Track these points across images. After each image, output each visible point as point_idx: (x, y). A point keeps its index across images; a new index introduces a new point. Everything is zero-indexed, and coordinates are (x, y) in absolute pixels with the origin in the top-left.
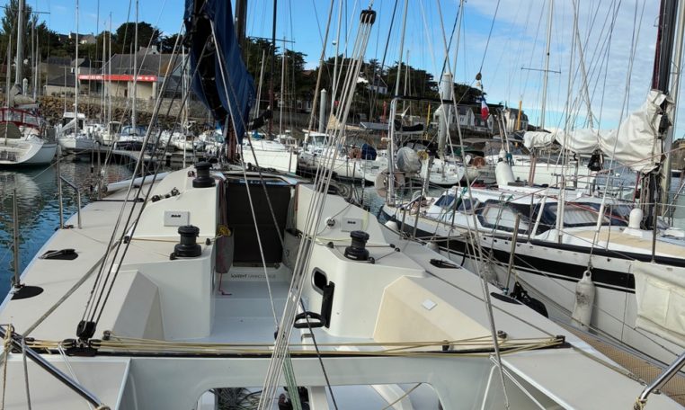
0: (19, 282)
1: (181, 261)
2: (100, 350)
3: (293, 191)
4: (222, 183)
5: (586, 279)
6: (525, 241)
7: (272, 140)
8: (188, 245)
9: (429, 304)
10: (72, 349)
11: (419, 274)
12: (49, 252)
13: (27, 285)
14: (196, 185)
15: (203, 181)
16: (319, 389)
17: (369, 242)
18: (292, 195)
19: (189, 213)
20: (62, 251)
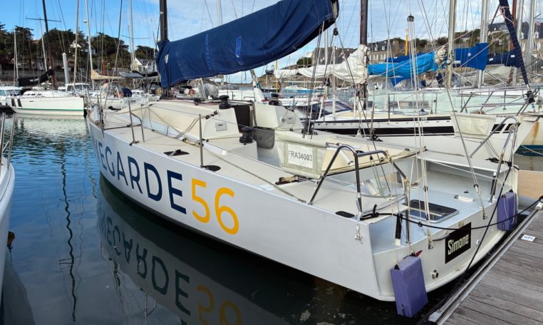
1: (249, 145)
3: (251, 108)
7: (57, 90)
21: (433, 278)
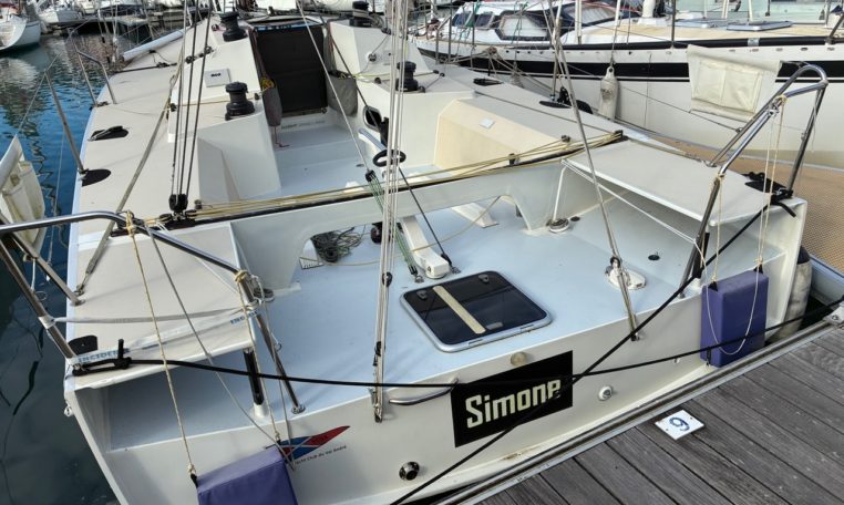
0: (82, 168)
1: (237, 120)
2: (197, 219)
3: (325, 31)
4: (251, 32)
5: (609, 75)
6: (547, 48)
8: (239, 104)
9: (487, 123)
10: (171, 224)
11: (469, 95)
12: (96, 133)
13: (91, 169)
14: (227, 38)
15: (234, 34)
16: (411, 219)
17: (417, 72)
18: (325, 35)
19: (228, 70)
20: (110, 130)
21: (402, 474)
